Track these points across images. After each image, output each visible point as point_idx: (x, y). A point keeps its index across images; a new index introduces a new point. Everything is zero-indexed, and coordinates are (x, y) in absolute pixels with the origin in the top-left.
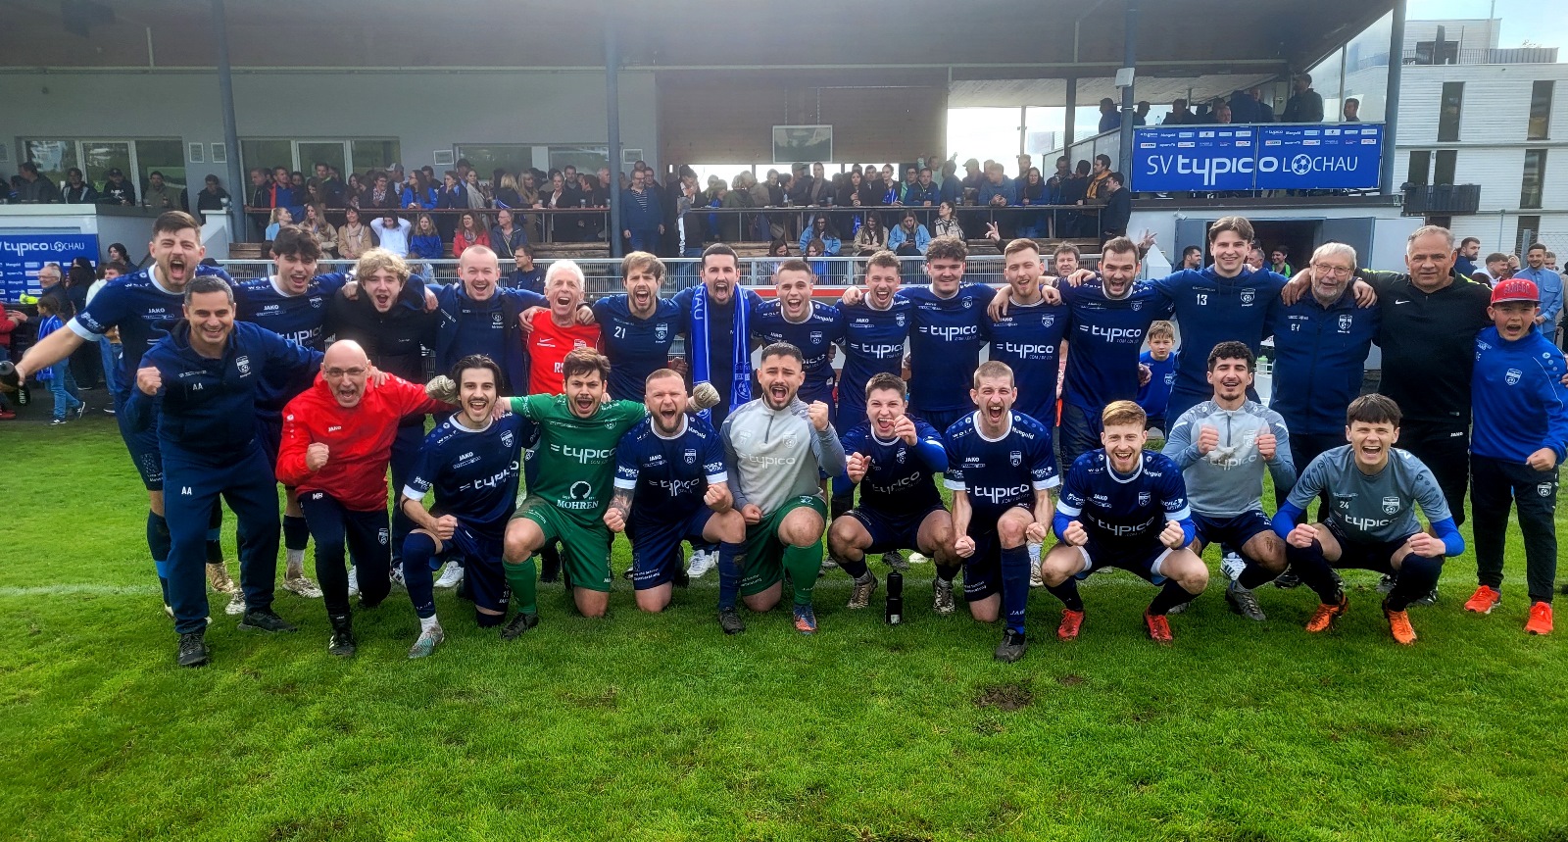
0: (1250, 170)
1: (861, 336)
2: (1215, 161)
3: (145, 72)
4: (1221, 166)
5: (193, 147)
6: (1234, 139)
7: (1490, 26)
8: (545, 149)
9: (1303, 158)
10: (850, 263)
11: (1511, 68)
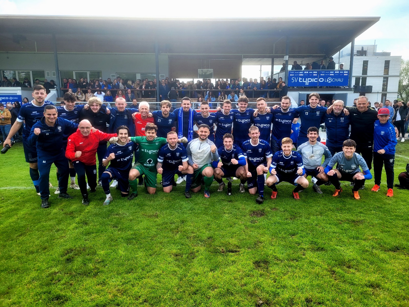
0: (317, 81)
1: (221, 122)
2: (308, 79)
3: (35, 53)
4: (310, 80)
5: (47, 72)
6: (313, 74)
7: (374, 47)
8: (140, 74)
9: (330, 78)
10: (218, 104)
11: (380, 57)
